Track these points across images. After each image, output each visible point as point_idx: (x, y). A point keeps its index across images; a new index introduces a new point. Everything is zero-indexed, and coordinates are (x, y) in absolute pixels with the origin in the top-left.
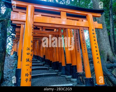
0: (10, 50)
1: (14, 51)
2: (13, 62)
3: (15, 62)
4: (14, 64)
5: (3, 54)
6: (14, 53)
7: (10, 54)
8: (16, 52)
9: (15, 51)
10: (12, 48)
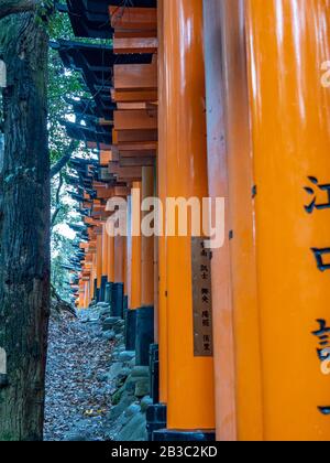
0: (70, 276)
1: (94, 276)
2: (101, 364)
3: (111, 361)
4: (111, 375)
5: (30, 290)
6: (98, 296)
7: (68, 301)
8: (114, 286)
9: (104, 279)
10: (81, 258)
